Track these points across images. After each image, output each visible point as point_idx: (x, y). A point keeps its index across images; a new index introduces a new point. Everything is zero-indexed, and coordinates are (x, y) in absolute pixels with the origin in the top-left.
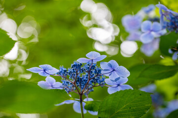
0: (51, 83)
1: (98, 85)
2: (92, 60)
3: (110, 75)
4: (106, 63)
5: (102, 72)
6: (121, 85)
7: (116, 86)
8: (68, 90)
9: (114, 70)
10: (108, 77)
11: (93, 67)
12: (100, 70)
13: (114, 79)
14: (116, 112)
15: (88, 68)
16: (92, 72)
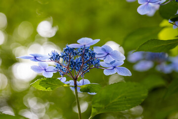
0: (44, 67)
1: (94, 67)
2: (85, 46)
3: (104, 59)
4: (100, 48)
5: (96, 56)
6: (117, 67)
7: (112, 68)
8: (62, 73)
9: (108, 54)
10: (103, 61)
11: (87, 51)
12: (94, 53)
13: (109, 62)
14: (111, 102)
15: (81, 51)
16: (86, 55)
